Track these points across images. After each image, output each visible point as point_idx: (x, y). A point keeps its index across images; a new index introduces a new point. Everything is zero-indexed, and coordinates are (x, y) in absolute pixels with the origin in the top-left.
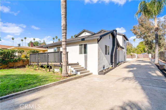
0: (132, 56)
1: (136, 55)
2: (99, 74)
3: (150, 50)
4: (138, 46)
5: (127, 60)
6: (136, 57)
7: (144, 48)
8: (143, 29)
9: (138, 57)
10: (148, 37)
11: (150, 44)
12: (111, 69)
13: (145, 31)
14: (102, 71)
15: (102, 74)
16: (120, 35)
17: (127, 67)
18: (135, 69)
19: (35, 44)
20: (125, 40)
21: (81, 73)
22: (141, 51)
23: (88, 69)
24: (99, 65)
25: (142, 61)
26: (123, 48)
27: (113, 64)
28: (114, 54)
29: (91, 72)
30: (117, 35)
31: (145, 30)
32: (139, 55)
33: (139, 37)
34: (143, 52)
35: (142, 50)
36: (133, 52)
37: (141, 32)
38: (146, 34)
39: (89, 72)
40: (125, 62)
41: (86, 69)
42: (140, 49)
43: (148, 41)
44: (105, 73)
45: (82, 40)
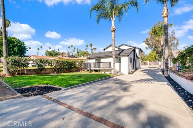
0: (145, 64)
1: (148, 62)
2: (128, 74)
3: (160, 59)
4: (150, 54)
5: (142, 66)
6: (148, 64)
7: (156, 56)
8: (155, 41)
9: (150, 65)
10: (158, 48)
11: (160, 53)
12: (134, 72)
13: (156, 43)
14: (130, 72)
15: (130, 74)
16: (138, 48)
17: (142, 71)
18: (147, 71)
19: (52, 53)
20: (140, 51)
21: (120, 73)
22: (153, 59)
23: (121, 72)
24: (128, 69)
25: (153, 67)
26: (139, 58)
27: (135, 69)
28: (135, 63)
29: (123, 73)
30: (136, 49)
31: (156, 41)
32: (151, 62)
33: (151, 47)
34: (155, 60)
35: (154, 57)
36: (146, 60)
37: (153, 43)
38: (156, 45)
39: (122, 73)
40: (140, 68)
41: (120, 71)
42: (152, 56)
43: (158, 51)
44: (132, 74)
45: (118, 55)
